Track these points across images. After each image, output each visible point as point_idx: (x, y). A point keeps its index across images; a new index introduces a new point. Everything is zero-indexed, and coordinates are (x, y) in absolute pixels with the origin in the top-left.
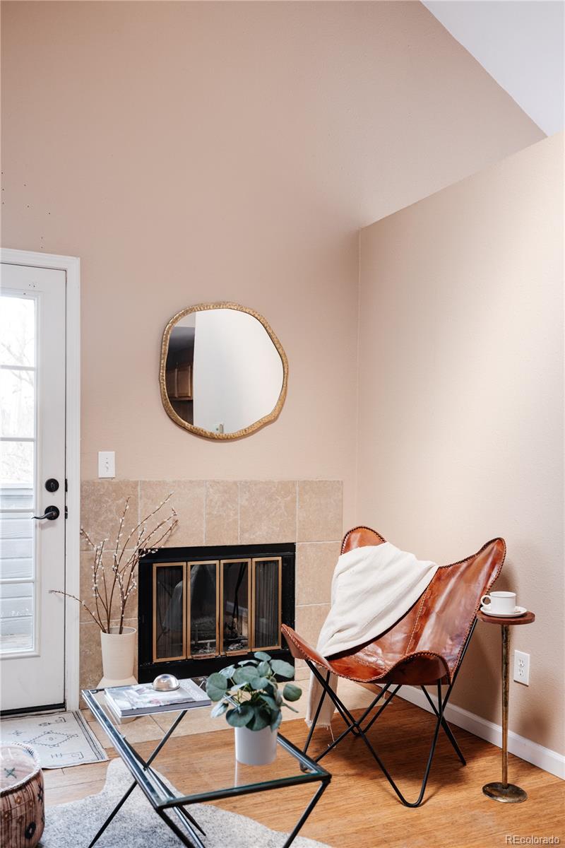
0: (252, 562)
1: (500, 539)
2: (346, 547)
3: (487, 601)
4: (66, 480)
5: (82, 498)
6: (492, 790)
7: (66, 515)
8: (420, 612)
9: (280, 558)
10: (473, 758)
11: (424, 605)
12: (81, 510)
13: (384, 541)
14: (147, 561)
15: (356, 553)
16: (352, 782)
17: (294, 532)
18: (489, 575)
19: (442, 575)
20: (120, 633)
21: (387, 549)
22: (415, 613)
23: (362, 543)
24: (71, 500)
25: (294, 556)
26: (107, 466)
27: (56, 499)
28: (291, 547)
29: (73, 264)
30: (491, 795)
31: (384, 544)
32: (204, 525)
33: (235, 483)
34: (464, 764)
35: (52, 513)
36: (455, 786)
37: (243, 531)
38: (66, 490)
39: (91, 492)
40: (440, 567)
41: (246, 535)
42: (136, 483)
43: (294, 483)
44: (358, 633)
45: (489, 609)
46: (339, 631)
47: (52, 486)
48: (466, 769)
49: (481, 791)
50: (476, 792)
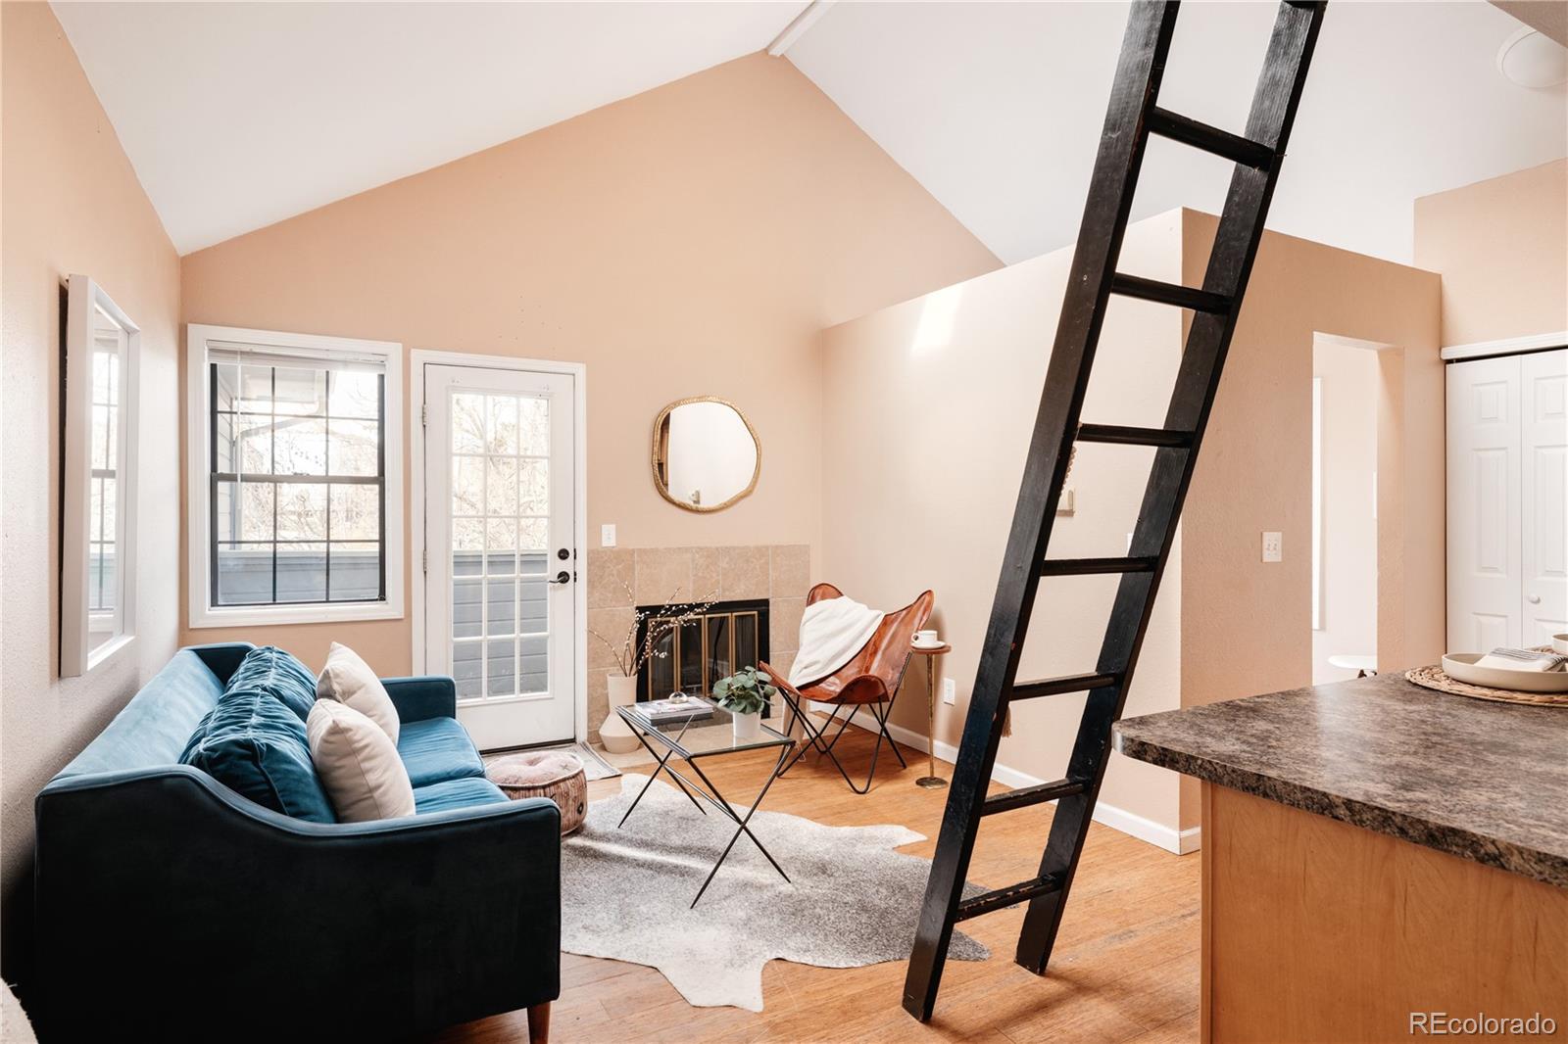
0: (732, 616)
1: (930, 591)
2: (811, 600)
3: (917, 638)
4: (575, 550)
5: (589, 564)
6: (921, 782)
7: (575, 580)
8: (869, 650)
9: (756, 613)
10: (913, 764)
11: (874, 645)
12: (588, 574)
13: (842, 595)
15: (820, 605)
16: (816, 781)
17: (768, 590)
18: (921, 620)
19: (887, 622)
21: (843, 602)
22: (866, 651)
23: (823, 598)
24: (580, 566)
25: (768, 610)
26: (609, 537)
27: (566, 566)
28: (766, 602)
29: (580, 370)
30: (922, 785)
31: (842, 598)
32: (691, 585)
33: (717, 549)
34: (905, 767)
35: (563, 577)
36: (895, 781)
37: (724, 590)
38: (575, 558)
39: (597, 559)
40: (886, 616)
41: (727, 593)
42: (633, 550)
43: (767, 548)
44: (821, 668)
45: (918, 644)
46: (805, 668)
47: (563, 554)
48: (904, 771)
49: (914, 782)
50: (911, 783)
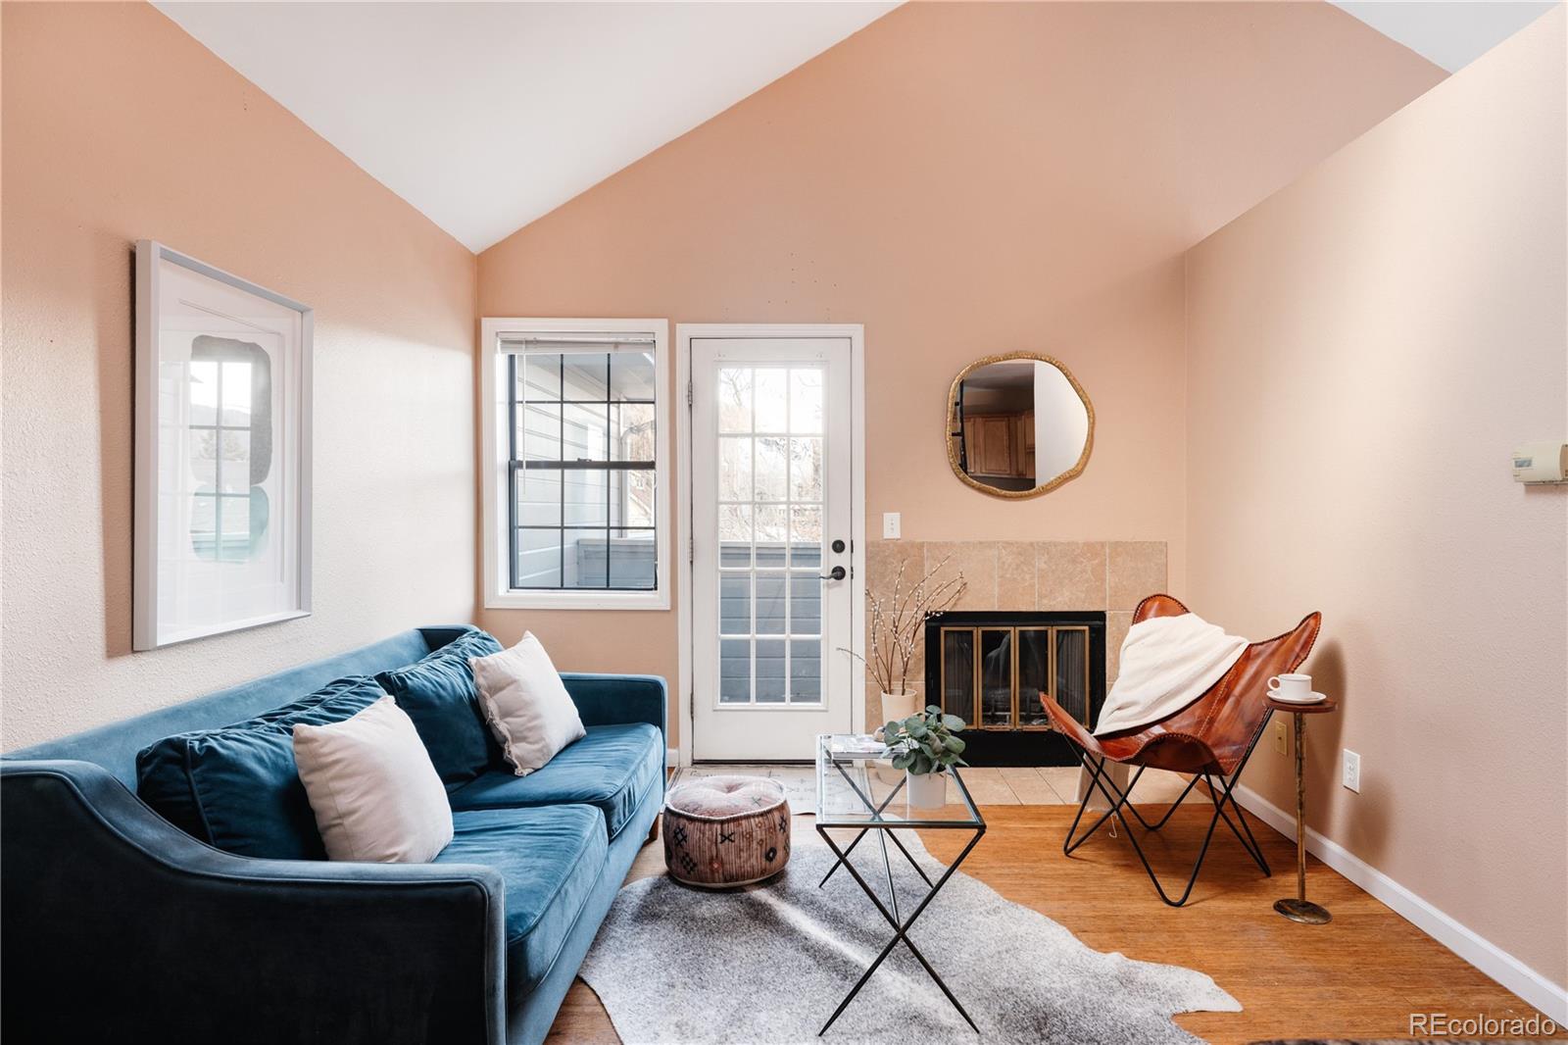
1: (1316, 614)
2: (1140, 615)
3: (1276, 684)
4: (852, 542)
5: (868, 559)
7: (852, 575)
8: (1216, 694)
9: (1087, 628)
10: (1285, 871)
11: (1227, 687)
12: (866, 571)
13: (1188, 612)
14: (935, 624)
15: (1153, 623)
17: (1104, 599)
19: (1247, 656)
20: (903, 694)
21: (1187, 624)
22: (1214, 695)
23: (1163, 612)
24: (856, 561)
25: (1105, 625)
26: (892, 527)
27: (841, 560)
28: (1100, 616)
29: (857, 331)
30: (1285, 911)
31: (1188, 615)
32: (996, 589)
33: (1032, 544)
34: (1267, 875)
35: (839, 573)
36: (1241, 895)
37: (1041, 597)
38: (852, 551)
39: (876, 553)
40: (1251, 646)
41: (1045, 601)
42: (922, 545)
43: (1103, 545)
44: (1140, 713)
45: (1278, 693)
46: (1119, 709)
47: (838, 546)
48: (1267, 881)
49: (1272, 904)
50: (1265, 905)
